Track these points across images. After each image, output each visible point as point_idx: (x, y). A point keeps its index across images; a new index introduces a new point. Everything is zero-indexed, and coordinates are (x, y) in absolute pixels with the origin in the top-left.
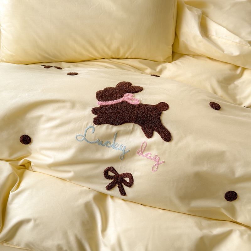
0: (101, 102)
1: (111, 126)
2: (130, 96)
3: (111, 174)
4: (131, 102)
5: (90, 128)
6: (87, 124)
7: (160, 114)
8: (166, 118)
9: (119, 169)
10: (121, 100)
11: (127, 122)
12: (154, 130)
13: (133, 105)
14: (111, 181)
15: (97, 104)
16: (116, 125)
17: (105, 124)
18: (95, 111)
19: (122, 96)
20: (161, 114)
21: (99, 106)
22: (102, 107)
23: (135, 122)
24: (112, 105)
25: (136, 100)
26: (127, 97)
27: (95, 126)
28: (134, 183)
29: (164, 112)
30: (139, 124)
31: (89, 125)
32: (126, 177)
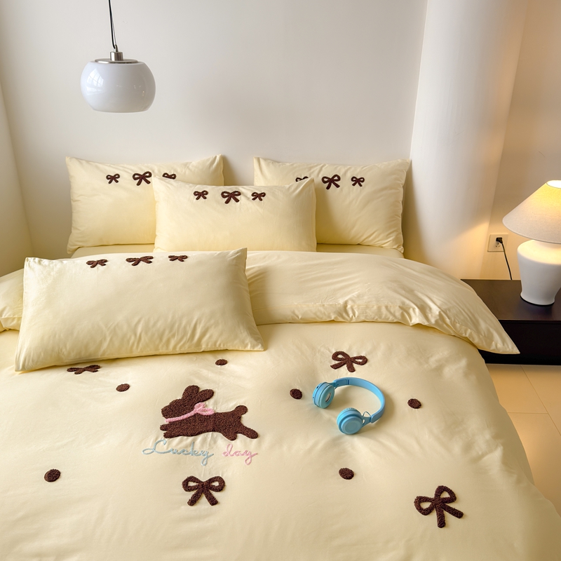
0: (169, 419)
1: (185, 437)
2: (201, 407)
3: (191, 484)
4: (204, 414)
5: (160, 441)
6: (157, 439)
8: (246, 420)
9: (202, 475)
10: (192, 413)
11: (204, 432)
12: (237, 433)
13: (207, 416)
14: (193, 493)
15: (166, 421)
16: (192, 436)
17: (178, 436)
18: (163, 428)
19: (193, 409)
20: (240, 418)
21: (167, 423)
22: (171, 423)
23: (214, 431)
24: (183, 420)
25: (210, 410)
26: (199, 408)
27: (167, 439)
28: (226, 484)
29: (243, 416)
30: (217, 431)
31: (159, 440)
32: (214, 482)
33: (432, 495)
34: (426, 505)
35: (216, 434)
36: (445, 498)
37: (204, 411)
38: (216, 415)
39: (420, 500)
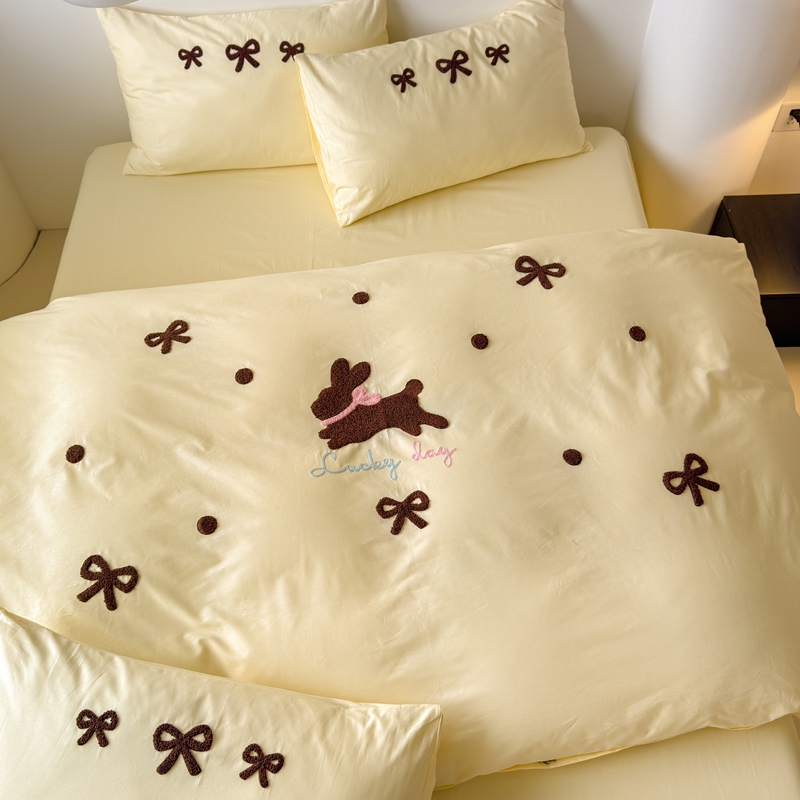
0: (326, 421)
3: (388, 508)
4: (368, 404)
5: (327, 455)
6: (321, 453)
7: (416, 400)
8: (427, 401)
9: (397, 494)
10: (352, 406)
12: (420, 423)
13: (373, 406)
14: (394, 519)
16: (364, 440)
17: (347, 443)
18: (323, 435)
19: (351, 399)
21: (325, 427)
22: (331, 427)
23: (389, 426)
25: (374, 396)
26: (359, 397)
28: (430, 499)
30: (394, 426)
31: (325, 453)
32: (414, 499)
33: (680, 468)
34: (677, 482)
35: (393, 431)
36: (697, 469)
37: (367, 399)
38: (384, 401)
39: (669, 477)
